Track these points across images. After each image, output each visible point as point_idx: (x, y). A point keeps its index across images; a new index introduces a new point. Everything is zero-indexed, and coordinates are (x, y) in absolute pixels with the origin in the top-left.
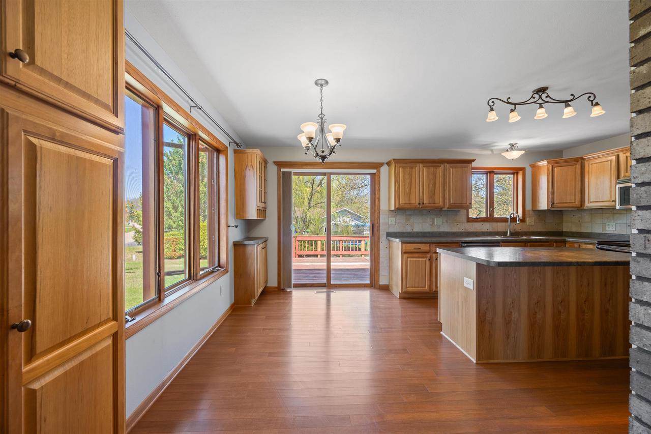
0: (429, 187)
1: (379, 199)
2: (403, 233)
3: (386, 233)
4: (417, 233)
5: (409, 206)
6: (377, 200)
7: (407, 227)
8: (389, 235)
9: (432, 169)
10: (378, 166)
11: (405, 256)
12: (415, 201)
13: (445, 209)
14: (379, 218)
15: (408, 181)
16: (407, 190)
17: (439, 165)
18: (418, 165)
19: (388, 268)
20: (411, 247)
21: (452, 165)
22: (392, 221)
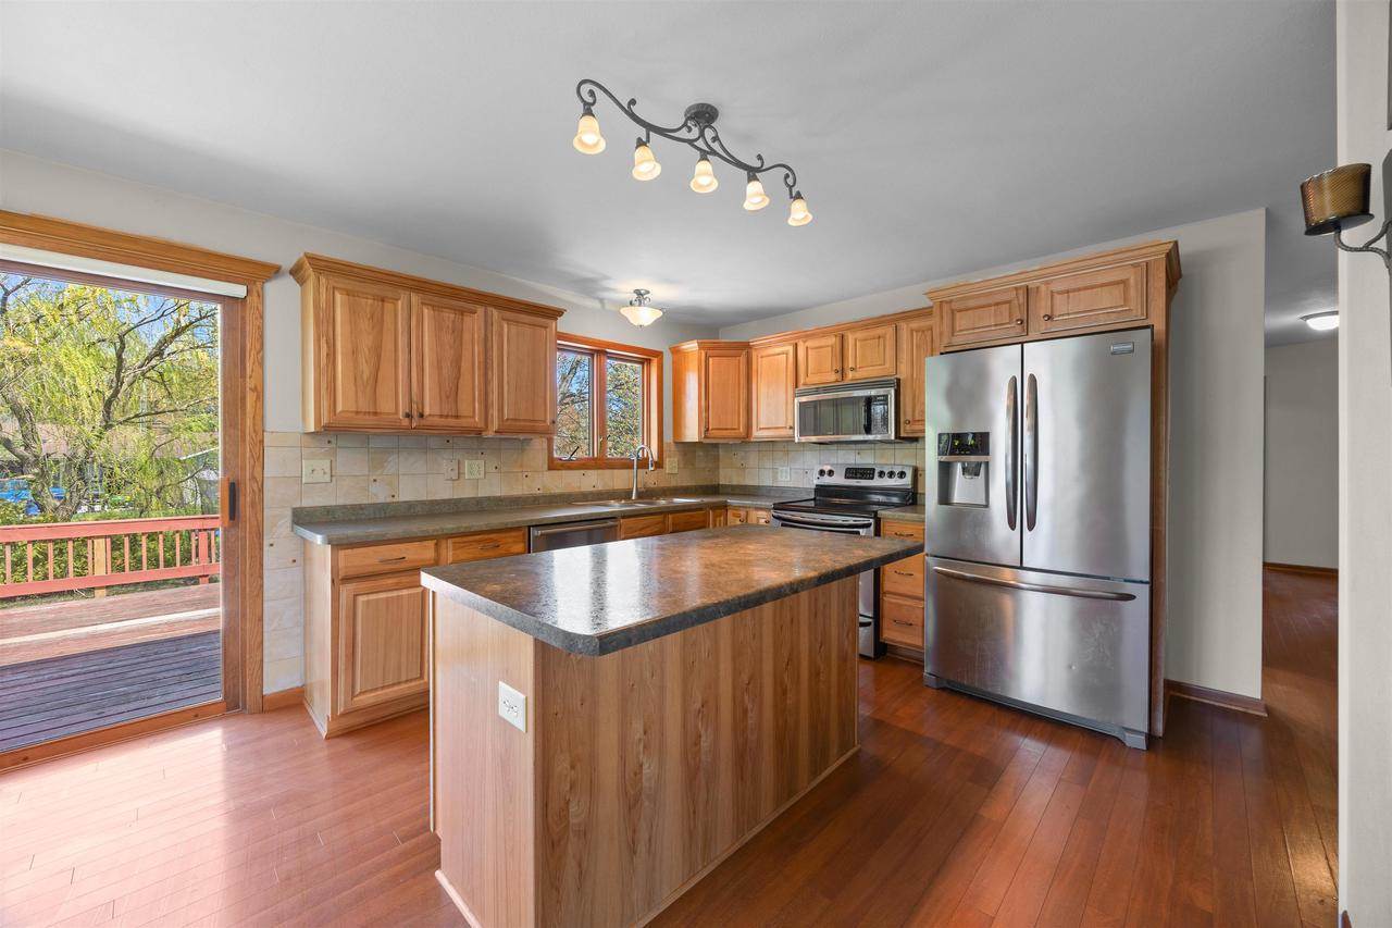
0: (440, 368)
1: (260, 393)
2: (361, 507)
3: (289, 513)
4: (410, 505)
5: (370, 420)
6: (250, 398)
7: (374, 488)
8: (304, 518)
9: (449, 316)
10: (257, 273)
11: (346, 591)
12: (393, 404)
13: (490, 434)
14: (260, 459)
15: (366, 342)
16: (366, 370)
17: (471, 306)
18: (404, 295)
19: (299, 630)
20: (369, 558)
21: (508, 314)
22: (316, 467)
